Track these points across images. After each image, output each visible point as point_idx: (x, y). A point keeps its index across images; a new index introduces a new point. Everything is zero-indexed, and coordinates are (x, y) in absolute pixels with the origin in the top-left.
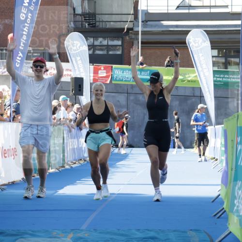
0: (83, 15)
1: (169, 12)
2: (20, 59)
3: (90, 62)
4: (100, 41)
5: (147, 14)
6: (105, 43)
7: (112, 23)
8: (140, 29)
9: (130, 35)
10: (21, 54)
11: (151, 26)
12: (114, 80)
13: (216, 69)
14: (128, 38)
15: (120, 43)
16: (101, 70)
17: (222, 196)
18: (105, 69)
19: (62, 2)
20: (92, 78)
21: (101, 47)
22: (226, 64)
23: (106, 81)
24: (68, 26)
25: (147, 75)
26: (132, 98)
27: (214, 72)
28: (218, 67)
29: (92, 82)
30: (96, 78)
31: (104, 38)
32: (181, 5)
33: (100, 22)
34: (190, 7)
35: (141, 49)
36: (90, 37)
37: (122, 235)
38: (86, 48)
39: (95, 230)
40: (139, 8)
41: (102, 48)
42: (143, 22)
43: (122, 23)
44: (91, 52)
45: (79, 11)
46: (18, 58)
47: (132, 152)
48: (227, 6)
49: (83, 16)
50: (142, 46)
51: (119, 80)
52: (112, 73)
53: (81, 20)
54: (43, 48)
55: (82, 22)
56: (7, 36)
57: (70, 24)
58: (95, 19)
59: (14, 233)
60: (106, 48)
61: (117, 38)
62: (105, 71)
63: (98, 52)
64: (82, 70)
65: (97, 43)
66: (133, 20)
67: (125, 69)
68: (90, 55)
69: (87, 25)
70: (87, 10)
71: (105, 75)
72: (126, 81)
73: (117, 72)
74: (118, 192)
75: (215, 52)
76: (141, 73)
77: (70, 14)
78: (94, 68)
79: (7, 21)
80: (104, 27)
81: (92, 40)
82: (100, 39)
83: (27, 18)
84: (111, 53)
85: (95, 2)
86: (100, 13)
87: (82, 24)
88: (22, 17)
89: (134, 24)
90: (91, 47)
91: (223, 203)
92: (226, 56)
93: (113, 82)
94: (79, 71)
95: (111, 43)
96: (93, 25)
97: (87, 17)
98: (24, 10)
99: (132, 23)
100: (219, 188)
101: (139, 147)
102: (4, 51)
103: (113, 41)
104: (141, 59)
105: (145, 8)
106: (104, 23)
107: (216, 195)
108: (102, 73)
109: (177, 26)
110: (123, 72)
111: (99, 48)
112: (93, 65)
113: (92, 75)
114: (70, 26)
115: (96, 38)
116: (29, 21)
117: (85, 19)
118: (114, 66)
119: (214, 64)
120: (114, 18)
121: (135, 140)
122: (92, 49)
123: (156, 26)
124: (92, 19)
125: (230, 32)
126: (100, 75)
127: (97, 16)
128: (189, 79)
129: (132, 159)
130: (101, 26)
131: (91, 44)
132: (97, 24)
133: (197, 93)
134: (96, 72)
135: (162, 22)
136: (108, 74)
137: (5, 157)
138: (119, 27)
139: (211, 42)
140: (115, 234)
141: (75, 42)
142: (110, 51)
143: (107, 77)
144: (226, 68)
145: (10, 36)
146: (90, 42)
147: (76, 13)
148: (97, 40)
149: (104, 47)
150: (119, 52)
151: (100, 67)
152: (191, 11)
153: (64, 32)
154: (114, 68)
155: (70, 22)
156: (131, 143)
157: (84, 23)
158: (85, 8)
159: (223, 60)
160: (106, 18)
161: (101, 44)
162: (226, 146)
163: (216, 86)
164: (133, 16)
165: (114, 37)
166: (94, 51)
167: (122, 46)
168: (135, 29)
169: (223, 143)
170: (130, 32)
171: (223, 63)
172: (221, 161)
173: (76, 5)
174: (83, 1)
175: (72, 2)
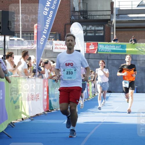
0: (80, 11)
1: (133, 8)
2: (44, 39)
3: (85, 41)
4: (90, 28)
5: (119, 10)
6: (93, 28)
7: (97, 16)
8: (114, 20)
9: (109, 23)
11: (122, 18)
12: (99, 51)
14: (107, 25)
15: (102, 28)
16: (91, 45)
18: (94, 44)
19: (67, 4)
20: (85, 50)
23: (94, 52)
24: (71, 19)
25: (119, 48)
26: (110, 62)
29: (85, 52)
30: (88, 50)
31: (93, 25)
32: (140, 4)
33: (90, 15)
35: (116, 32)
36: (84, 25)
38: (82, 32)
40: (114, 7)
41: (91, 31)
42: (116, 15)
43: (103, 16)
44: (85, 34)
45: (77, 9)
46: (42, 39)
47: (111, 96)
49: (79, 13)
50: (116, 30)
51: (102, 51)
52: (98, 47)
53: (78, 15)
54: (55, 33)
55: (79, 16)
57: (72, 17)
58: (87, 14)
60: (94, 32)
61: (101, 25)
62: (93, 46)
63: (89, 34)
64: (80, 45)
65: (88, 29)
66: (110, 14)
67: (106, 45)
68: (84, 36)
69: (82, 18)
70: (82, 9)
71: (93, 48)
72: (106, 52)
73: (101, 47)
74: (103, 121)
76: (115, 47)
77: (72, 11)
78: (87, 44)
80: (92, 19)
81: (85, 27)
82: (90, 26)
84: (97, 34)
85: (87, 4)
86: (90, 10)
87: (79, 17)
88: (45, 13)
89: (111, 17)
90: (85, 31)
93: (98, 53)
94: (78, 46)
95: (97, 28)
96: (86, 18)
97: (82, 13)
99: (110, 16)
101: (115, 92)
102: (32, 35)
103: (98, 27)
105: (118, 7)
106: (92, 16)
108: (92, 47)
109: (138, 17)
110: (104, 47)
111: (90, 31)
112: (86, 42)
113: (86, 48)
114: (72, 18)
115: (87, 26)
117: (81, 14)
118: (99, 43)
120: (99, 13)
121: (113, 88)
122: (85, 33)
123: (124, 18)
124: (85, 14)
126: (90, 49)
127: (88, 12)
129: (111, 100)
130: (90, 18)
131: (84, 29)
132: (88, 17)
134: (88, 46)
135: (129, 15)
136: (95, 48)
137: (33, 100)
138: (102, 19)
141: (76, 28)
142: (97, 33)
143: (95, 49)
145: (35, 25)
146: (84, 28)
147: (75, 10)
148: (88, 27)
149: (93, 31)
150: (102, 34)
151: (90, 43)
153: (68, 22)
154: (99, 44)
155: (72, 16)
156: (110, 90)
157: (80, 16)
158: (81, 7)
160: (93, 13)
161: (91, 29)
164: (110, 11)
165: (98, 25)
166: (86, 34)
167: (104, 30)
168: (112, 20)
170: (109, 21)
173: (75, 6)
174: (79, 3)
175: (73, 4)
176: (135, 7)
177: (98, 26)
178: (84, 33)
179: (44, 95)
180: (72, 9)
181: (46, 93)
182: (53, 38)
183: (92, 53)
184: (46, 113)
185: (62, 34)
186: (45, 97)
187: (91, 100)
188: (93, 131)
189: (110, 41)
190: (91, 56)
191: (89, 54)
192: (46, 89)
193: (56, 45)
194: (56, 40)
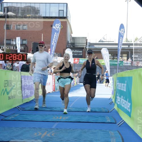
0: (71, 43)
3: (73, 57)
5: (90, 43)
6: (77, 52)
7: (79, 46)
8: (88, 48)
10: (52, 55)
11: (91, 47)
13: (110, 60)
15: (82, 52)
17: (112, 98)
18: (77, 59)
20: (73, 62)
21: (76, 53)
22: (113, 59)
27: (110, 61)
28: (111, 59)
30: (75, 62)
31: (77, 50)
32: (100, 41)
34: (103, 41)
37: (82, 109)
38: (72, 53)
39: (74, 107)
40: (88, 42)
42: (89, 46)
45: (70, 42)
48: (114, 41)
51: (81, 63)
54: (59, 53)
55: (70, 45)
56: (48, 49)
59: (49, 107)
61: (81, 50)
63: (75, 54)
65: (75, 52)
68: (73, 55)
69: (72, 46)
70: (72, 42)
71: (77, 61)
74: (81, 96)
75: (110, 55)
79: (48, 45)
81: (73, 51)
82: (76, 51)
83: (54, 44)
84: (79, 55)
85: (74, 40)
88: (53, 44)
90: (73, 53)
91: (112, 100)
92: (113, 56)
95: (79, 52)
96: (74, 47)
98: (53, 42)
99: (86, 46)
100: (111, 95)
104: (88, 57)
105: (89, 42)
106: (77, 46)
107: (110, 98)
108: (76, 61)
109: (99, 47)
110: (82, 61)
113: (73, 61)
114: (67, 47)
115: (74, 50)
116: (54, 45)
118: (80, 59)
119: (110, 58)
120: (80, 44)
123: (92, 47)
125: (115, 49)
127: (75, 44)
128: (102, 63)
132: (75, 46)
133: (105, 67)
134: (74, 60)
135: (94, 46)
139: (109, 52)
140: (80, 109)
141: (68, 51)
143: (78, 62)
144: (113, 60)
145: (49, 49)
150: (81, 55)
152: (103, 43)
153: (65, 48)
155: (67, 45)
159: (112, 57)
160: (77, 44)
162: (113, 83)
163: (110, 65)
164: (85, 44)
166: (74, 54)
168: (86, 48)
169: (112, 82)
171: (112, 58)
172: (112, 88)
173: (69, 40)
174: (71, 39)
175: (67, 40)
176: (97, 42)
177: (80, 50)
178: (73, 54)
179: (53, 83)
180: (67, 42)
181: (53, 82)
182: (58, 56)
183: (76, 64)
184: (53, 92)
185: (62, 54)
186: (53, 84)
187: (75, 86)
188: (76, 101)
189: (85, 58)
190: (76, 65)
191: (75, 64)
192: (53, 80)
193: (59, 59)
194: (59, 57)
